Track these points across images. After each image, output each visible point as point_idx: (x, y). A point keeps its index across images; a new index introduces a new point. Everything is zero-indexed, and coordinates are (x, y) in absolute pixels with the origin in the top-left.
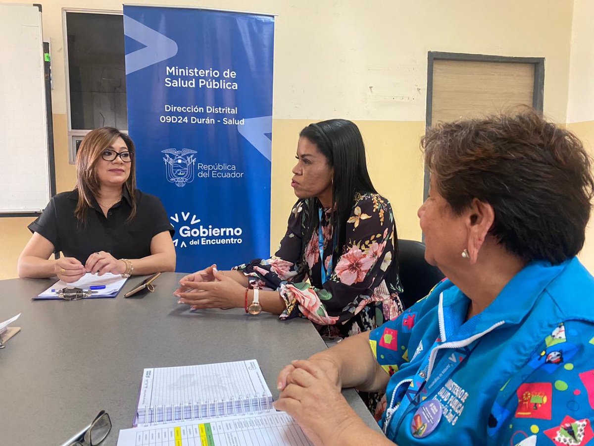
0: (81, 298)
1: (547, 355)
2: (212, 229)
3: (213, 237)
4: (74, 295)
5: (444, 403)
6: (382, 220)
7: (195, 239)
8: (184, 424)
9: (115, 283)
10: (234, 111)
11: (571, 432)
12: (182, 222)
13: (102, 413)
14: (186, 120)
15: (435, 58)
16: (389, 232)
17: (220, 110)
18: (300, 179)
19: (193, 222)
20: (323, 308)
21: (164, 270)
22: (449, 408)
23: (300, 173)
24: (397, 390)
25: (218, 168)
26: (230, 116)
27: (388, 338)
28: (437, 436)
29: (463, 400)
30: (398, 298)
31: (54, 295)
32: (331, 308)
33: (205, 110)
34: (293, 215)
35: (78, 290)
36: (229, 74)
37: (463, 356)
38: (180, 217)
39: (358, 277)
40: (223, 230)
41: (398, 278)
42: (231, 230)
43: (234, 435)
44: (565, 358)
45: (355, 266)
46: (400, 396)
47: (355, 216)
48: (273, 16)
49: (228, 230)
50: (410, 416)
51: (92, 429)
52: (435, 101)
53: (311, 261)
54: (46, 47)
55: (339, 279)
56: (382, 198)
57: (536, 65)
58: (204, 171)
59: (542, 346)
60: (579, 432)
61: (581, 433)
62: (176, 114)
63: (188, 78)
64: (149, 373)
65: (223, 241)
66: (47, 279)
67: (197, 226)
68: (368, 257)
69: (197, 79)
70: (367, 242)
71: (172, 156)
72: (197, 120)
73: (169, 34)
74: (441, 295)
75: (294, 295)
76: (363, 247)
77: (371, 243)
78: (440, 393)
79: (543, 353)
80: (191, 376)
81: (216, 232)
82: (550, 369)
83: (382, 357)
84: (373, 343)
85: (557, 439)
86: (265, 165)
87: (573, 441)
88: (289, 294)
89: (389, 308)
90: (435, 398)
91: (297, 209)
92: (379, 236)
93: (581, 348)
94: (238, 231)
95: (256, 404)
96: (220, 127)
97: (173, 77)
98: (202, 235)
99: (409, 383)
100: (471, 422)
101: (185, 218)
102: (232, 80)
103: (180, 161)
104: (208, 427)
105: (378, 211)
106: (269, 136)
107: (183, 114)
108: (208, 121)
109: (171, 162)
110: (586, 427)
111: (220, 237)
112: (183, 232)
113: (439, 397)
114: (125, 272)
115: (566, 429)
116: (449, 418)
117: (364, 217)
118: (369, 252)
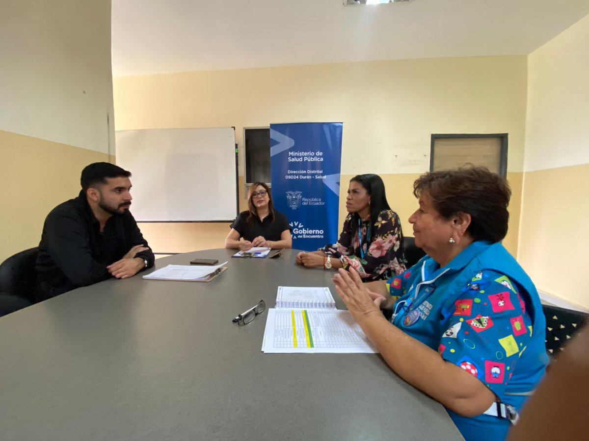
0: (251, 257)
1: (471, 285)
2: (309, 230)
3: (309, 234)
4: (248, 256)
5: (421, 311)
6: (393, 223)
7: (301, 235)
8: (295, 309)
9: (265, 251)
10: (321, 172)
11: (480, 322)
12: (295, 226)
13: (262, 301)
14: (297, 177)
15: (435, 138)
16: (398, 230)
17: (314, 172)
18: (351, 202)
19: (300, 226)
20: (362, 268)
21: (287, 247)
22: (423, 313)
23: (351, 198)
24: (398, 306)
25: (312, 200)
26: (319, 175)
27: (396, 283)
28: (416, 326)
29: (430, 309)
30: (404, 266)
31: (239, 255)
32: (367, 268)
33: (307, 172)
34: (346, 221)
35: (250, 254)
36: (319, 154)
37: (432, 289)
38: (294, 224)
39: (382, 253)
40: (314, 231)
41: (403, 255)
42: (318, 231)
43: (317, 316)
44: (481, 287)
45: (380, 248)
46: (399, 309)
47: (378, 222)
48: (342, 123)
49: (316, 231)
50: (404, 317)
51: (258, 307)
52: (435, 161)
53: (355, 246)
54: (236, 146)
55: (371, 254)
56: (393, 212)
57: (502, 138)
58: (305, 202)
59: (470, 281)
60: (484, 322)
61: (485, 323)
62: (293, 174)
63: (299, 157)
64: (280, 289)
65: (314, 237)
66: (237, 249)
67: (301, 229)
68: (387, 243)
69: (303, 157)
70: (386, 235)
71: (291, 195)
72: (303, 177)
73: (291, 136)
74: (425, 262)
75: (347, 260)
76: (384, 238)
77: (388, 235)
78: (419, 307)
79: (469, 285)
80: (298, 291)
81: (311, 232)
82: (472, 292)
83: (393, 292)
84: (388, 285)
85: (472, 324)
86: (337, 198)
87: (481, 326)
88: (345, 260)
89: (399, 272)
90: (417, 309)
91: (349, 218)
92: (392, 231)
93: (489, 283)
94: (322, 232)
95: (327, 305)
96: (313, 180)
97: (292, 157)
98: (304, 233)
99: (404, 302)
100: (433, 319)
101: (296, 224)
102: (320, 157)
103: (294, 197)
104: (306, 312)
105: (391, 219)
106: (338, 183)
107: (296, 175)
108: (308, 177)
109: (290, 198)
110: (489, 320)
111: (312, 234)
112: (295, 231)
113: (419, 309)
114: (269, 247)
115: (477, 320)
116: (422, 317)
117: (384, 222)
118: (387, 240)
